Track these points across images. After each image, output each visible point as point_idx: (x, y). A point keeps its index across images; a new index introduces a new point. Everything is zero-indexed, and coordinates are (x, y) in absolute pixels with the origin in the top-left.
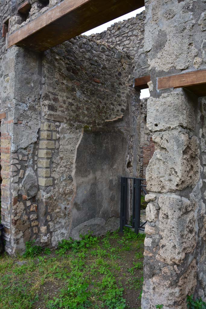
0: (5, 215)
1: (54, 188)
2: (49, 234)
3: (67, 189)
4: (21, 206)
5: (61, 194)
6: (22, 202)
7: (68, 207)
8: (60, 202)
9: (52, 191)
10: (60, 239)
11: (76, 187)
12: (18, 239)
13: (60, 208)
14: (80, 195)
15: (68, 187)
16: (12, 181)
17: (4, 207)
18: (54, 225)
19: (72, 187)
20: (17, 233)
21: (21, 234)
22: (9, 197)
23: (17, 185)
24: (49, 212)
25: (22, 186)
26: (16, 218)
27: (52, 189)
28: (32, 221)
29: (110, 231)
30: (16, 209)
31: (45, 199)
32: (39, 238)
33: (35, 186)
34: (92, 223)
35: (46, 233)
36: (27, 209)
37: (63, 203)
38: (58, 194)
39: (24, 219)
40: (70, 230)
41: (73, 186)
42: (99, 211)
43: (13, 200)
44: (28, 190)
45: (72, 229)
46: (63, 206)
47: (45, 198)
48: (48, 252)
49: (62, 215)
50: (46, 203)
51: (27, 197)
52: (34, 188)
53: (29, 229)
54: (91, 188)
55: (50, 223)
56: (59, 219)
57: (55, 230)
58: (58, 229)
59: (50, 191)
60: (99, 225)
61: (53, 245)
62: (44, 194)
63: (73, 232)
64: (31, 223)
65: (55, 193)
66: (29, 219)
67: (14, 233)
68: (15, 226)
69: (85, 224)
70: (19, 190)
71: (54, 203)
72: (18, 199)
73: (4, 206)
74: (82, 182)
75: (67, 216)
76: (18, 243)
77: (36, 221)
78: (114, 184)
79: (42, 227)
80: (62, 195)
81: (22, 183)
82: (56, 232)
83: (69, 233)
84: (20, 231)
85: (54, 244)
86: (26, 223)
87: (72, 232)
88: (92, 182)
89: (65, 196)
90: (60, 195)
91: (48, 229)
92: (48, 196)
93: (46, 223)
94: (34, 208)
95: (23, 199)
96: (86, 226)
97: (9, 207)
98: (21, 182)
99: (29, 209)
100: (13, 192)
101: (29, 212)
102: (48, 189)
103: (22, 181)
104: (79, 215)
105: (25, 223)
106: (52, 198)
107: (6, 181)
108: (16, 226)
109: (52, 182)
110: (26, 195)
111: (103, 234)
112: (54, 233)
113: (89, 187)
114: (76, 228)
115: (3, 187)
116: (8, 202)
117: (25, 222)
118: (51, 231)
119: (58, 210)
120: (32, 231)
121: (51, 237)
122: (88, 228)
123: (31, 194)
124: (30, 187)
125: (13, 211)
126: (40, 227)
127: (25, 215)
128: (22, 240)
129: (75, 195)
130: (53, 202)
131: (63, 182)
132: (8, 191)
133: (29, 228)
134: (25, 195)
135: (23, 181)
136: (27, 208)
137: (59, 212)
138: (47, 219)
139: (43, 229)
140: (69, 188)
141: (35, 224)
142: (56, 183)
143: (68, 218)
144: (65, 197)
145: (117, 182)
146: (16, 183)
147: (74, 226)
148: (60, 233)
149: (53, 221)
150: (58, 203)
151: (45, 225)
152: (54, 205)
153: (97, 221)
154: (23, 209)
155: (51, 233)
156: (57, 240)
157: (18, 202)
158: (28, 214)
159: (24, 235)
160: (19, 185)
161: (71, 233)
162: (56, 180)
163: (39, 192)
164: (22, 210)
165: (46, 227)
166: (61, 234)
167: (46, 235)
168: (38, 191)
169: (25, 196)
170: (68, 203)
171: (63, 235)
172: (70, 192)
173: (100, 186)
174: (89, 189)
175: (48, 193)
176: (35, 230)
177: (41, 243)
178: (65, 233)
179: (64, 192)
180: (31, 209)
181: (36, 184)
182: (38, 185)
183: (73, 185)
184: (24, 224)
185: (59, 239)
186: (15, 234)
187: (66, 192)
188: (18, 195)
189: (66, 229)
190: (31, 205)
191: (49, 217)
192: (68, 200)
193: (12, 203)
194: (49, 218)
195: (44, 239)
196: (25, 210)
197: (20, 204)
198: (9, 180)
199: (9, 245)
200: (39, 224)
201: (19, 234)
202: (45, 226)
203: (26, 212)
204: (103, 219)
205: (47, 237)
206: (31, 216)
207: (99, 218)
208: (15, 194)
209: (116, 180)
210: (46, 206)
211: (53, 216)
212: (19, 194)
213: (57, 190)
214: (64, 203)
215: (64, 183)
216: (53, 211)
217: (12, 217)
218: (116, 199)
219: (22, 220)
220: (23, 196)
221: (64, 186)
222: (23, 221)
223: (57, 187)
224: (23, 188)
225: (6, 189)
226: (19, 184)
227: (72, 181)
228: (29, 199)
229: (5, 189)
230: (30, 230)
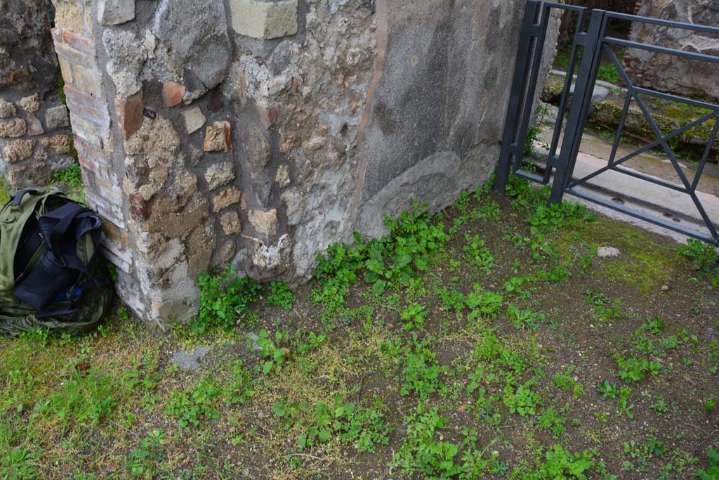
0: (98, 174)
1: (304, 48)
2: (284, 236)
3: (352, 50)
4: (161, 134)
5: (328, 73)
6: (165, 118)
7: (352, 122)
8: (324, 105)
9: (294, 61)
10: (323, 246)
11: (386, 38)
12: (167, 270)
13: (325, 133)
14: (397, 72)
15: (354, 41)
16: (100, 17)
17: (84, 137)
18: (304, 201)
19: (370, 40)
20: (156, 250)
21: (176, 247)
22: (98, 95)
23: (131, 35)
24: (284, 154)
25: (157, 40)
26: (146, 192)
27: (296, 50)
28: (216, 191)
29: (466, 190)
30: (140, 153)
31: (269, 97)
32: (245, 250)
33: (218, 39)
34: (424, 172)
35: (275, 233)
36: (191, 146)
37: (337, 111)
38: (317, 71)
39: (182, 188)
40: (356, 209)
41: (373, 35)
42: (449, 128)
43: (119, 113)
44: (188, 59)
45: (362, 205)
46: (335, 122)
47: (266, 93)
48: (283, 298)
49: (333, 155)
50: (270, 115)
51: (185, 95)
52: (212, 46)
53: (203, 223)
54: (434, 44)
55: (289, 195)
56: (322, 175)
57: (308, 218)
58: (317, 212)
59: (287, 60)
60: (443, 176)
61: (300, 272)
62: (262, 73)
63: (366, 216)
64: (210, 200)
65: (305, 67)
66: (201, 184)
67: (146, 250)
68: (147, 226)
69: (405, 180)
70: (144, 63)
71: (301, 111)
72: (146, 104)
73: (86, 132)
74: (409, 19)
75: (348, 160)
76: (166, 285)
77: (229, 190)
78: (502, 26)
79: (257, 212)
80: (334, 74)
81: (156, 27)
82: (310, 224)
83: (354, 217)
84: (168, 239)
85: (303, 266)
86: (190, 205)
87: (363, 215)
88: (439, 16)
89: (345, 79)
90: (327, 78)
91: (281, 217)
92: (278, 84)
93: (274, 199)
94: (221, 139)
95: (169, 103)
96: (406, 184)
97: (106, 142)
98: (150, 21)
99: (200, 145)
100: (116, 72)
101: (201, 159)
102: (277, 50)
103: (153, 16)
104: (390, 151)
105: (186, 204)
106: (293, 91)
107: (74, 15)
108: (151, 222)
109: (294, 18)
110: (179, 82)
111: (450, 204)
112: (301, 228)
113: (426, 41)
114: (376, 198)
115: (66, 47)
116: (101, 116)
117: (185, 201)
118: (294, 223)
119: (316, 140)
120: (218, 228)
121: (294, 243)
122: (411, 192)
123: (203, 77)
124: (197, 42)
125: (128, 161)
126: (246, 212)
127: (183, 173)
128: (181, 271)
129: (378, 75)
130: (299, 109)
131: (340, 19)
132: (88, 66)
133: (203, 220)
134: (173, 84)
135: (158, 15)
136: (187, 140)
137: (321, 147)
138: (277, 180)
139: (263, 219)
140: (359, 46)
141: (225, 202)
142: (311, 23)
143: (352, 165)
144: (343, 83)
145: (510, 17)
146: (123, 25)
147: (371, 190)
148: (323, 226)
149: (301, 184)
150: (318, 111)
151: (268, 205)
152: (301, 122)
153: (440, 162)
154: (173, 148)
155: (292, 230)
156: (311, 250)
157: (147, 119)
158: (196, 165)
159: (187, 252)
160: (138, 36)
161: (359, 219)
162: (313, 9)
163: (235, 65)
164: (168, 155)
165: (273, 212)
166: (326, 226)
167: (272, 241)
168: (233, 61)
169: (174, 88)
170: (354, 106)
171: (334, 231)
172: (364, 61)
173: (460, 34)
174: (427, 46)
175: (277, 72)
176: (230, 223)
177: (252, 267)
178: (339, 223)
179: (341, 60)
180: (209, 145)
181: (222, 29)
182: (231, 32)
183: (374, 30)
184: (181, 210)
185: (321, 245)
186: (152, 255)
187: (349, 60)
188: (143, 89)
189: (343, 205)
190: (203, 128)
191: (286, 173)
192: (354, 97)
193: (120, 125)
194: (284, 177)
195: (267, 256)
196: (181, 148)
197: (157, 125)
198: (88, 11)
199: (132, 285)
200: (243, 200)
201: (165, 250)
202: (268, 210)
203: (187, 160)
204: (454, 156)
205: (278, 249)
206: (209, 173)
207: (445, 154)
208: (125, 83)
209: (510, 13)
210: (269, 128)
211: (298, 166)
212: (145, 82)
213: (315, 54)
214: (341, 109)
215: (340, 24)
216: (300, 146)
217: (130, 186)
218: (498, 81)
219: (174, 196)
220: (165, 89)
221: (343, 35)
222: (179, 198)
223: (314, 42)
224: (162, 52)
225: (80, 58)
226: (138, 32)
227: (373, 13)
228: (195, 102)
229: (76, 55)
230: (207, 229)
